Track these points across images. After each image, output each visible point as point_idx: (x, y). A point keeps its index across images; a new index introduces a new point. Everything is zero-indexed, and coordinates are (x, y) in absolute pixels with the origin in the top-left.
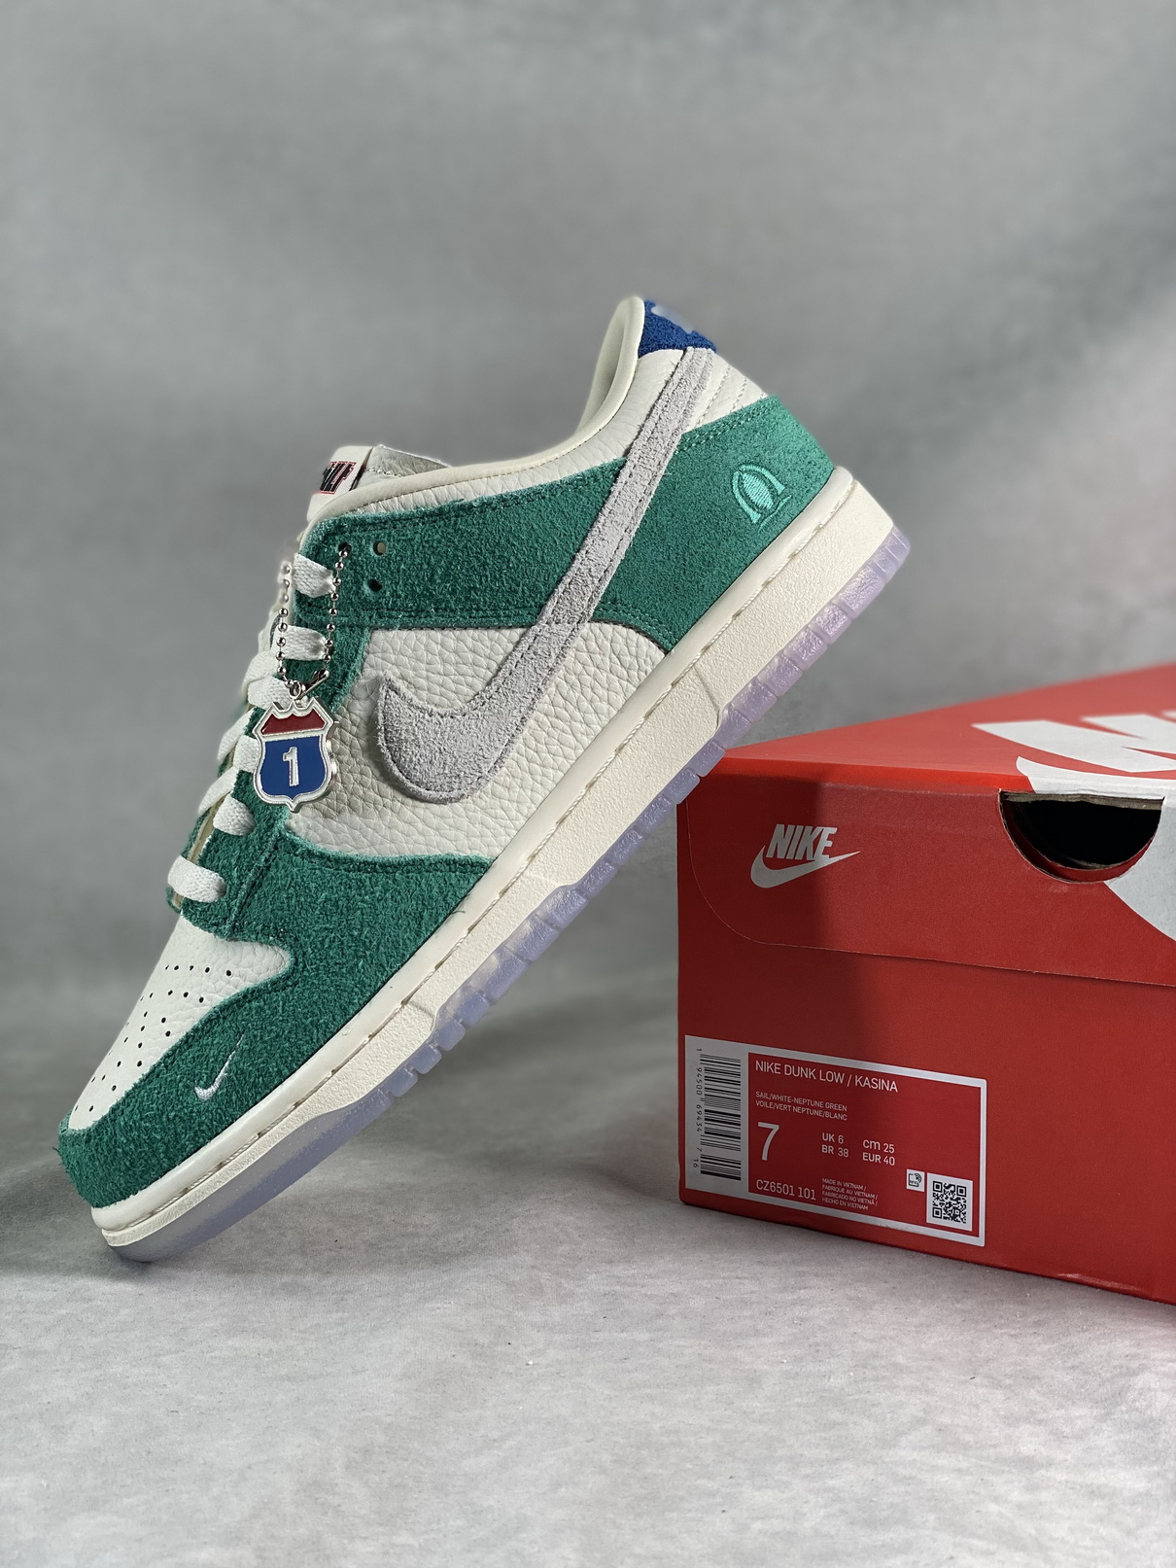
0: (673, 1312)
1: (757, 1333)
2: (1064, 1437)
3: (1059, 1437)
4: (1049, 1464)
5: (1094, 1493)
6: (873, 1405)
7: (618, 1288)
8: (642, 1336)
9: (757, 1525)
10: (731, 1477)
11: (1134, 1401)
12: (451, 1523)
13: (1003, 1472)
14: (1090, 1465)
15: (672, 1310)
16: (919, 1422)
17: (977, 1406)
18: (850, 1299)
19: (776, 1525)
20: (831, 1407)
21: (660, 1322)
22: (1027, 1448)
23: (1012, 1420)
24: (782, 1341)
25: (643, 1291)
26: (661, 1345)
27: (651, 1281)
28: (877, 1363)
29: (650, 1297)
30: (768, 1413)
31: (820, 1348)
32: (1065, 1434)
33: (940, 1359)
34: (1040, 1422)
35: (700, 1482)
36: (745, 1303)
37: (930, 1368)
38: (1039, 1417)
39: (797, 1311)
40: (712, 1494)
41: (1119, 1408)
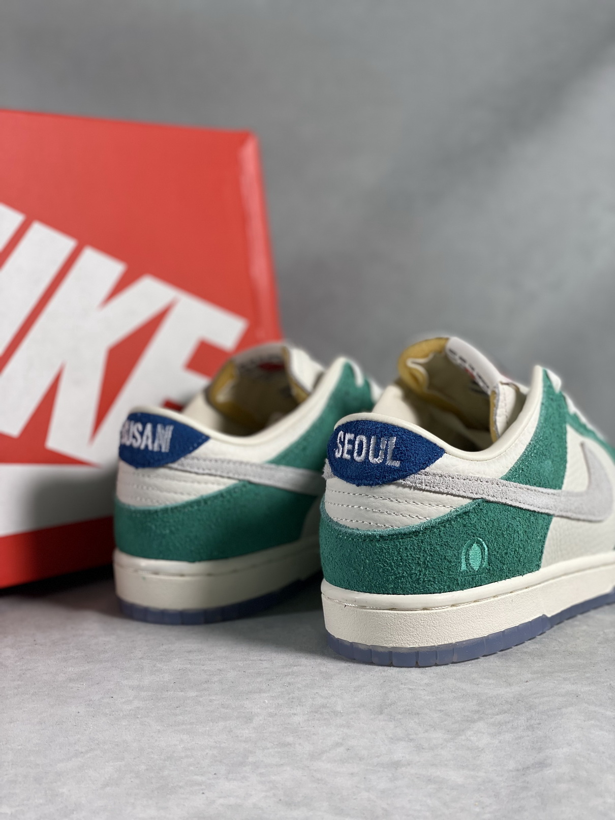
0: (216, 680)
1: (261, 691)
2: (423, 749)
3: (419, 748)
4: (409, 764)
5: (429, 780)
6: (314, 734)
7: (189, 666)
8: (193, 694)
9: (221, 801)
10: (215, 774)
11: (470, 736)
12: (36, 801)
13: (379, 771)
14: (433, 765)
15: (216, 679)
16: (338, 745)
17: (376, 733)
18: (321, 672)
19: (232, 801)
20: (289, 734)
21: (205, 686)
22: (397, 756)
23: (394, 740)
24: (274, 695)
25: (203, 668)
26: (201, 699)
27: (209, 662)
28: (324, 710)
29: (205, 671)
30: (250, 737)
31: (294, 700)
32: (424, 747)
33: (363, 706)
34: (411, 740)
35: (195, 777)
36: (259, 674)
37: (355, 712)
38: (411, 737)
39: (289, 679)
40: (200, 784)
41: (460, 737)
